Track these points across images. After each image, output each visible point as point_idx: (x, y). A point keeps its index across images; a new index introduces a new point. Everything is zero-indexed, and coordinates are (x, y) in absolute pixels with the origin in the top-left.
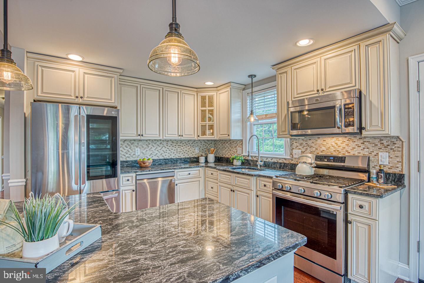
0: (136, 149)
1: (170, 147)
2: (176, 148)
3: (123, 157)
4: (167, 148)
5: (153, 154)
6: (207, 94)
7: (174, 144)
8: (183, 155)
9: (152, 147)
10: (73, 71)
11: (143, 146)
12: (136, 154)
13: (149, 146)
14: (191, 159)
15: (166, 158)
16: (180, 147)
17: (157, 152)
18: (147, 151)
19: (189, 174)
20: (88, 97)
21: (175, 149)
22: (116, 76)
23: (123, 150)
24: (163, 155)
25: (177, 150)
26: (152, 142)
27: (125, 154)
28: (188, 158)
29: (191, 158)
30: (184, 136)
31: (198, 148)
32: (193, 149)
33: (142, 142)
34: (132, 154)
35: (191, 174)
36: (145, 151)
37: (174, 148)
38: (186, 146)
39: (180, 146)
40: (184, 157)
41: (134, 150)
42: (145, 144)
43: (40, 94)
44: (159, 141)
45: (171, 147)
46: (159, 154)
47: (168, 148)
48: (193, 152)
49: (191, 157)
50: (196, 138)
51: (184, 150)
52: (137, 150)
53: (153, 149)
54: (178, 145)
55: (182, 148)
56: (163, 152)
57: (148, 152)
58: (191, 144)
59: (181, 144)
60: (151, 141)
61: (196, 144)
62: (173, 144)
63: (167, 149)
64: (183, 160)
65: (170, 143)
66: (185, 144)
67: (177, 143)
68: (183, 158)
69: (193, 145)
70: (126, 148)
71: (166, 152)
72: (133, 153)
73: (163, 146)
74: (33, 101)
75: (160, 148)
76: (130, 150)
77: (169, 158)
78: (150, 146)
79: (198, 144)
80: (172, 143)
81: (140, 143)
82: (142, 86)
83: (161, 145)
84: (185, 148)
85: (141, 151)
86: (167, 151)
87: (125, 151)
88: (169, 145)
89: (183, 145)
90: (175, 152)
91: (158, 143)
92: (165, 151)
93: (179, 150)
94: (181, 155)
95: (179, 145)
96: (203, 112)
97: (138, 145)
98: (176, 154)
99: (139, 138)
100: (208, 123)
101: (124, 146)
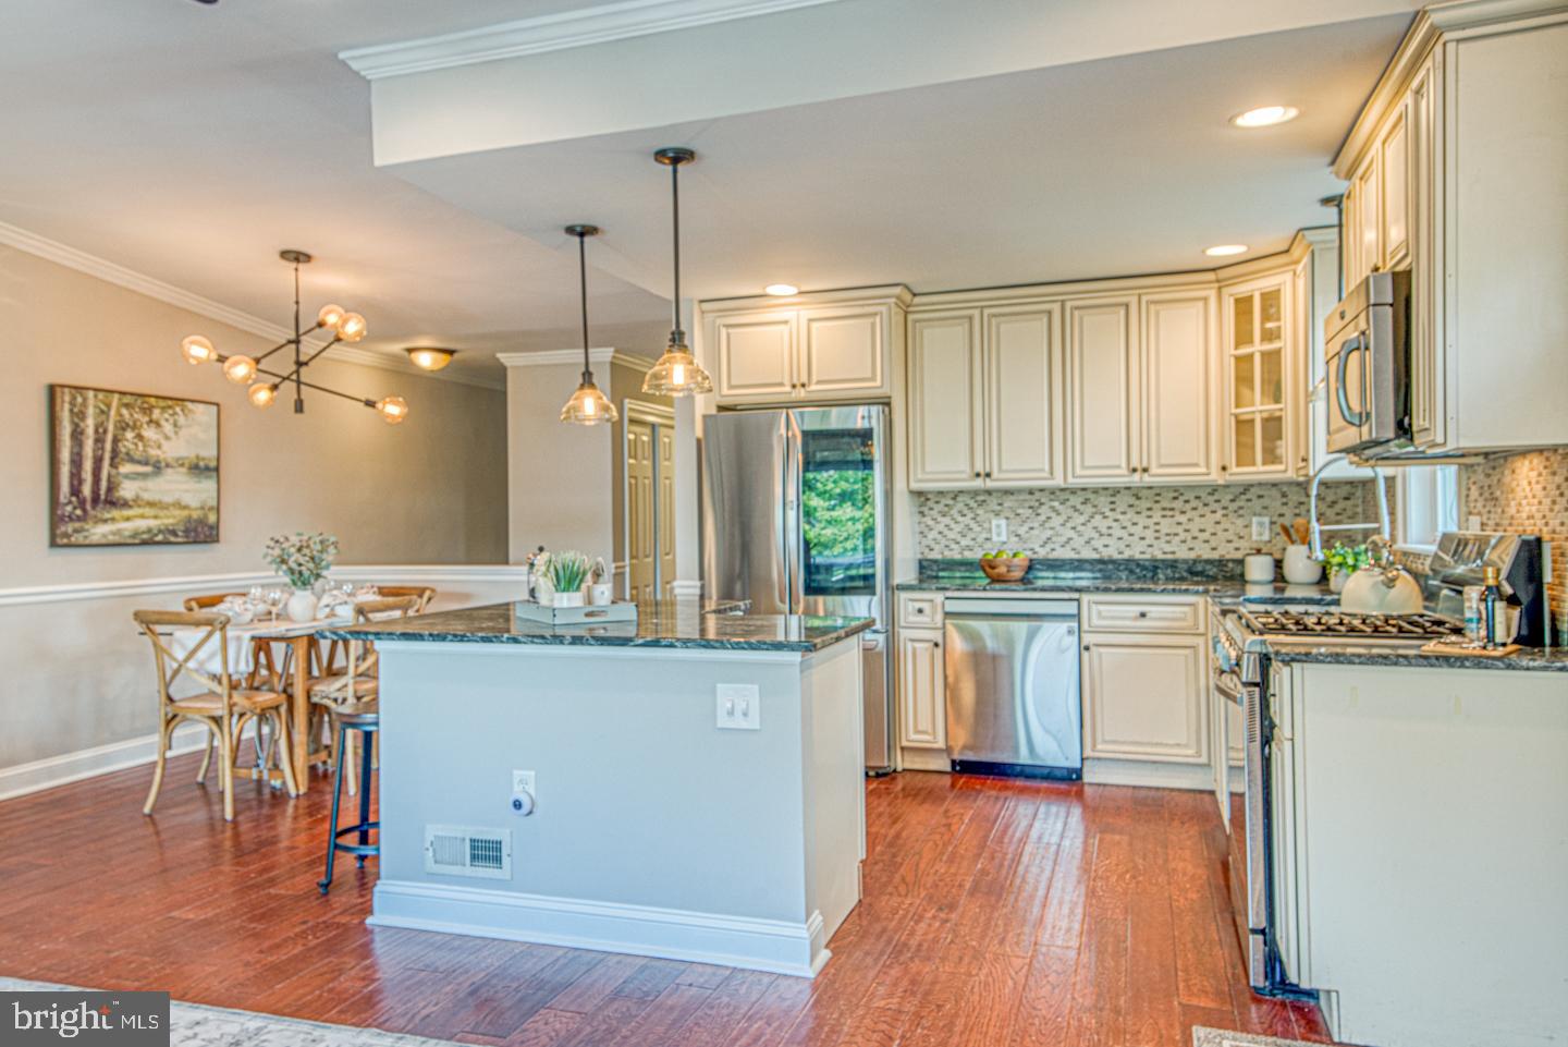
0: (994, 522)
1: (1124, 513)
2: (1155, 520)
3: (953, 546)
4: (1110, 520)
5: (1054, 539)
6: (1255, 287)
7: (1144, 504)
8: (1184, 547)
9: (1053, 515)
10: (786, 322)
11: (1020, 511)
12: (995, 538)
13: (1039, 511)
14: (1226, 566)
15: (1106, 558)
16: (1170, 513)
17: (1072, 534)
18: (1032, 528)
19: (1143, 615)
20: (819, 382)
21: (1150, 522)
22: (883, 309)
23: (953, 525)
24: (1098, 543)
25: (1157, 527)
26: (1052, 497)
27: (959, 538)
28: (1208, 562)
29: (1228, 561)
30: (1154, 470)
31: (1266, 520)
32: (1240, 522)
33: (1011, 497)
34: (980, 539)
35: (1148, 615)
36: (1025, 528)
37: (1142, 520)
38: (1202, 510)
39: (1172, 509)
40: (1192, 555)
41: (986, 525)
42: (1027, 505)
43: (725, 391)
44: (1079, 493)
45: (1128, 516)
46: (1078, 542)
47: (1116, 520)
48: (1241, 538)
49: (1228, 557)
50: (1216, 477)
51: (1194, 527)
52: (998, 526)
53: (1056, 521)
54: (1164, 509)
55: (1183, 519)
56: (1096, 535)
57: (1035, 532)
58: (1225, 502)
59: (1176, 504)
60: (1047, 493)
61: (1257, 505)
62: (1137, 502)
63: (1115, 524)
64: (1185, 567)
65: (1123, 501)
66: (1194, 503)
67: (1157, 498)
68: (1185, 561)
69: (1241, 508)
70: (960, 519)
71: (1110, 535)
72: (984, 535)
73: (1094, 510)
74: (714, 411)
75: (1082, 519)
76: (973, 525)
77: (1120, 557)
78: (1045, 511)
79: (1265, 501)
80: (1132, 501)
81: (1009, 502)
82: (986, 312)
83: (1089, 509)
84: (1197, 519)
85: (1012, 528)
86: (1110, 531)
87: (957, 528)
88: (1121, 506)
89: (1188, 506)
90: (1149, 534)
91: (1076, 500)
92: (1104, 531)
93: (1166, 526)
94: (1175, 549)
95: (1169, 506)
96: (1243, 362)
97: (999, 508)
98: (1155, 543)
99: (979, 483)
100: (1261, 412)
101: (954, 512)
